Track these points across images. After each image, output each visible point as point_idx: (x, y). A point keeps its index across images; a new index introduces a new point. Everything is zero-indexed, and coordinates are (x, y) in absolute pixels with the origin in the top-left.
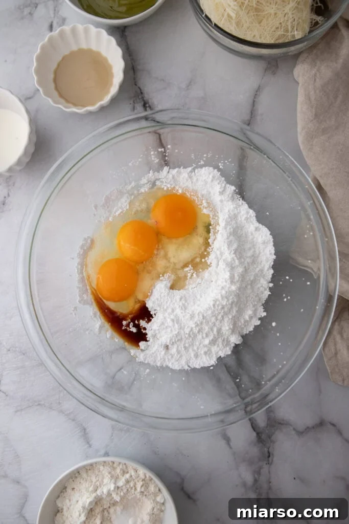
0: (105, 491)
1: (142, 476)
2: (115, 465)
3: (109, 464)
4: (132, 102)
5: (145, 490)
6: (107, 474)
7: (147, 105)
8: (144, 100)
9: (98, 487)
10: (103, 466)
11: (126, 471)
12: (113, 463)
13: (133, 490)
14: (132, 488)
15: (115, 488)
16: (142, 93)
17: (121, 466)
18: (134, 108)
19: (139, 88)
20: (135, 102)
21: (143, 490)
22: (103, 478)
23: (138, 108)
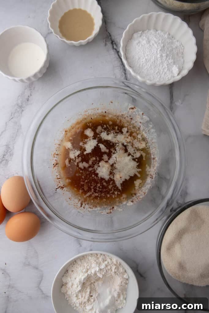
0: (93, 272)
1: (115, 263)
2: (98, 256)
3: (95, 256)
4: (105, 41)
5: (117, 271)
6: (94, 261)
7: (114, 43)
8: (111, 40)
9: (88, 269)
10: (91, 256)
11: (105, 260)
12: (97, 255)
13: (110, 271)
14: (109, 270)
15: (99, 270)
16: (110, 36)
17: (102, 257)
18: (106, 44)
19: (109, 33)
20: (107, 41)
21: (116, 270)
22: (91, 264)
23: (108, 44)
